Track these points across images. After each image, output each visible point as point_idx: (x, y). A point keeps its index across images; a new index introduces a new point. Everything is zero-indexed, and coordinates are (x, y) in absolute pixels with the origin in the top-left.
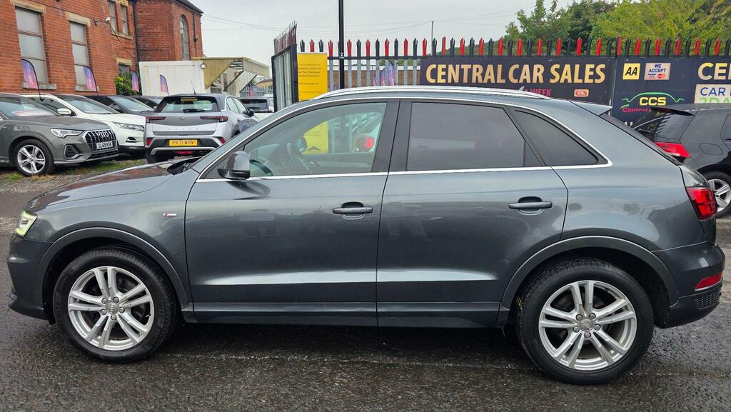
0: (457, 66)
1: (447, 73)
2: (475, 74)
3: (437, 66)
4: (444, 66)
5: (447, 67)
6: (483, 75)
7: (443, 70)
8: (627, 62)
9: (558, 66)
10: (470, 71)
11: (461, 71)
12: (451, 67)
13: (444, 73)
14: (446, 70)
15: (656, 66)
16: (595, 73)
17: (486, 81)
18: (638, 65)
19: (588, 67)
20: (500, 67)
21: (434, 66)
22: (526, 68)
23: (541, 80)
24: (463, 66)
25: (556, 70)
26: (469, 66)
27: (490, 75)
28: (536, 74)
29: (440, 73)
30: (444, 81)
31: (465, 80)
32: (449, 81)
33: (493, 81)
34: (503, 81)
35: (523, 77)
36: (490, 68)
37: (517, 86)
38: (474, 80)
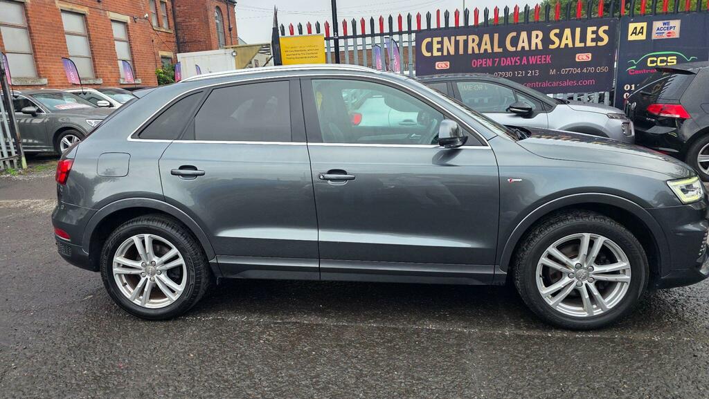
0: (453, 38)
1: (442, 46)
2: (470, 45)
3: (432, 40)
4: (439, 39)
5: (442, 39)
6: (479, 45)
7: (438, 43)
8: (632, 22)
9: (557, 31)
10: (466, 42)
11: (457, 43)
12: (446, 39)
13: (439, 46)
14: (441, 43)
15: (664, 24)
16: (597, 35)
17: (482, 51)
18: (644, 25)
19: (590, 30)
20: (496, 36)
21: (429, 40)
22: (524, 35)
23: (540, 47)
24: (458, 38)
25: (556, 35)
26: (465, 37)
27: (486, 46)
28: (534, 41)
29: (436, 46)
30: (440, 54)
31: (461, 52)
32: (445, 53)
33: (490, 51)
34: (501, 50)
35: (520, 45)
36: (486, 37)
37: (515, 54)
38: (470, 51)
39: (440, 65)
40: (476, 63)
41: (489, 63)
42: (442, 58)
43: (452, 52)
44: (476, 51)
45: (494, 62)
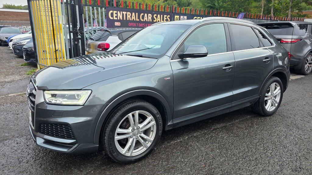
0: (121, 12)
1: (117, 15)
2: (128, 16)
3: (113, 12)
4: (116, 12)
5: (117, 12)
6: (131, 17)
7: (116, 13)
8: (176, 15)
9: (156, 15)
10: (126, 15)
11: (123, 14)
12: (119, 12)
13: (116, 15)
14: (117, 14)
15: (183, 17)
16: (167, 18)
17: (132, 20)
19: (165, 16)
20: (137, 14)
21: (112, 11)
22: (146, 15)
23: (151, 21)
24: (123, 12)
25: (155, 16)
26: (126, 13)
27: (134, 18)
28: (149, 18)
29: (115, 15)
30: (116, 19)
31: (125, 19)
32: (119, 19)
33: (135, 20)
34: (138, 20)
35: (145, 19)
36: (133, 14)
37: (143, 22)
38: (128, 19)
39: (117, 24)
40: (130, 24)
41: (135, 24)
42: (117, 21)
43: (121, 19)
44: (130, 19)
45: (136, 25)
